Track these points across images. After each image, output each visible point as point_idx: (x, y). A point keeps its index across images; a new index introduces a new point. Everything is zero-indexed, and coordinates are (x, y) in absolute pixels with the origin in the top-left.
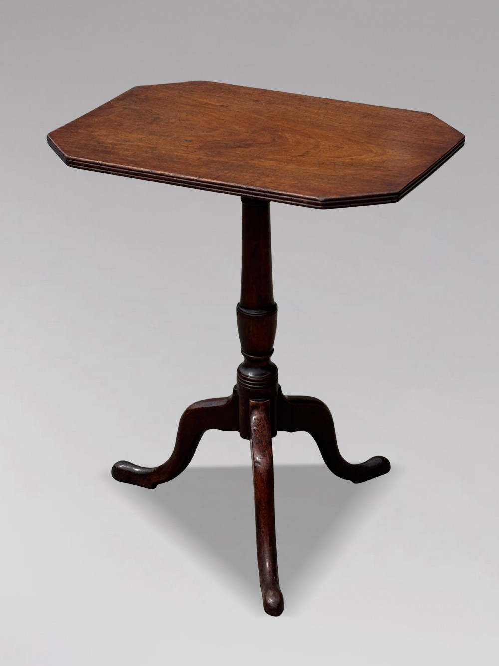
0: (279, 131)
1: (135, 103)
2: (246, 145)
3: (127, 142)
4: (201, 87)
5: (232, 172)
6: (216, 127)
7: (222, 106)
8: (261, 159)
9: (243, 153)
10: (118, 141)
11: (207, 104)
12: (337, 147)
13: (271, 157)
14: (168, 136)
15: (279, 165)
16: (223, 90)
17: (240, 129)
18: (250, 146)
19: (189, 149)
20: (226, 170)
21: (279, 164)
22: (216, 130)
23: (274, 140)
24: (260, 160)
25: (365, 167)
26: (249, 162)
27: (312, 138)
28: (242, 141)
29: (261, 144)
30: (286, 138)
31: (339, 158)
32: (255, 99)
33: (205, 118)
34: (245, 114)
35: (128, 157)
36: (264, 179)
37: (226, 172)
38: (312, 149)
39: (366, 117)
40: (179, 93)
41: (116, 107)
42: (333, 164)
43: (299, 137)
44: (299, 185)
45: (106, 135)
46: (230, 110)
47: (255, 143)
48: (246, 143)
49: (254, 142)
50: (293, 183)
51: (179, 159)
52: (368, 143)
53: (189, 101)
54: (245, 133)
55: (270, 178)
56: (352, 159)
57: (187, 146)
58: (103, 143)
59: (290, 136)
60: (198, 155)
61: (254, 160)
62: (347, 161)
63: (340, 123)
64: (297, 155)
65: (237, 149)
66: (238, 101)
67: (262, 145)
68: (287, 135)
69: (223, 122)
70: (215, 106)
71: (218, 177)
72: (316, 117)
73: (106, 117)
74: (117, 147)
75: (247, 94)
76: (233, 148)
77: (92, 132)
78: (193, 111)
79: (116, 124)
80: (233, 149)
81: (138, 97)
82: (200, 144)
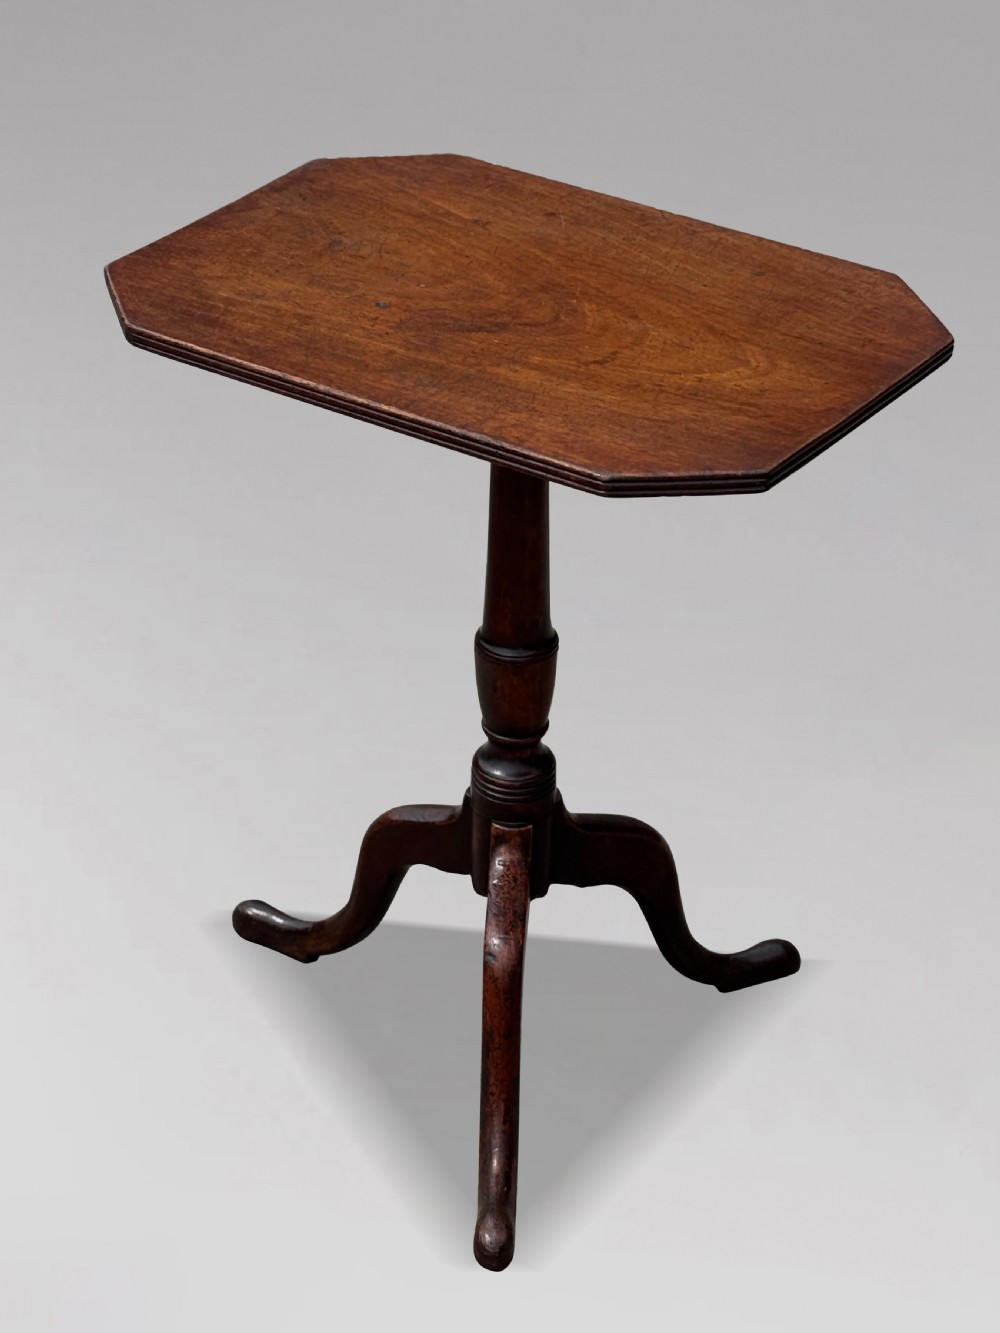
0: (574, 296)
1: (304, 199)
2: (496, 325)
3: (257, 297)
4: (448, 168)
5: (446, 392)
6: (450, 274)
7: (476, 222)
8: (515, 362)
9: (483, 345)
10: (240, 294)
11: (448, 214)
12: (681, 346)
13: (536, 360)
14: (345, 290)
15: (545, 383)
16: (490, 182)
17: (496, 282)
18: (503, 327)
19: (376, 327)
20: (434, 386)
21: (548, 380)
22: (447, 282)
23: (557, 318)
24: (512, 366)
25: (719, 402)
26: (489, 369)
27: (635, 317)
28: (491, 315)
29: (526, 324)
30: (584, 314)
31: (674, 373)
32: (550, 210)
33: (435, 249)
34: (517, 246)
35: (248, 337)
36: (502, 416)
37: (433, 390)
38: (626, 347)
39: (763, 274)
40: (399, 182)
41: (261, 208)
42: (657, 388)
43: (609, 313)
44: (570, 438)
45: (221, 278)
46: (490, 235)
47: (515, 321)
48: (498, 321)
49: (514, 318)
50: (560, 430)
51: (349, 351)
52: (747, 341)
53: (414, 204)
54: (504, 293)
55: (516, 415)
56: (701, 380)
57: (376, 318)
58: (209, 297)
59: (591, 311)
60: (389, 343)
61: (498, 365)
62: (688, 383)
63: (705, 286)
64: (591, 359)
65: (473, 334)
66: (513, 212)
67: (528, 328)
68: (587, 307)
69: (467, 261)
70: (462, 219)
71: (413, 402)
72: (661, 264)
73: (236, 232)
74: (234, 309)
75: (536, 194)
76: (468, 330)
77: (196, 267)
78: (415, 231)
79: (248, 250)
80: (467, 334)
81: (314, 186)
82: (403, 316)
